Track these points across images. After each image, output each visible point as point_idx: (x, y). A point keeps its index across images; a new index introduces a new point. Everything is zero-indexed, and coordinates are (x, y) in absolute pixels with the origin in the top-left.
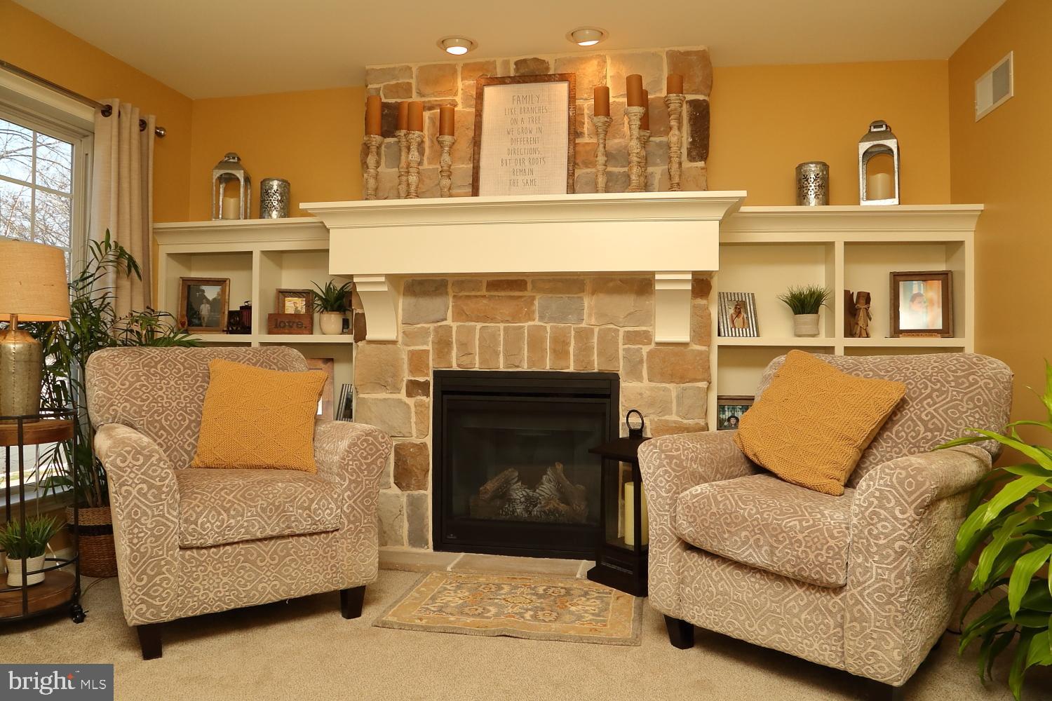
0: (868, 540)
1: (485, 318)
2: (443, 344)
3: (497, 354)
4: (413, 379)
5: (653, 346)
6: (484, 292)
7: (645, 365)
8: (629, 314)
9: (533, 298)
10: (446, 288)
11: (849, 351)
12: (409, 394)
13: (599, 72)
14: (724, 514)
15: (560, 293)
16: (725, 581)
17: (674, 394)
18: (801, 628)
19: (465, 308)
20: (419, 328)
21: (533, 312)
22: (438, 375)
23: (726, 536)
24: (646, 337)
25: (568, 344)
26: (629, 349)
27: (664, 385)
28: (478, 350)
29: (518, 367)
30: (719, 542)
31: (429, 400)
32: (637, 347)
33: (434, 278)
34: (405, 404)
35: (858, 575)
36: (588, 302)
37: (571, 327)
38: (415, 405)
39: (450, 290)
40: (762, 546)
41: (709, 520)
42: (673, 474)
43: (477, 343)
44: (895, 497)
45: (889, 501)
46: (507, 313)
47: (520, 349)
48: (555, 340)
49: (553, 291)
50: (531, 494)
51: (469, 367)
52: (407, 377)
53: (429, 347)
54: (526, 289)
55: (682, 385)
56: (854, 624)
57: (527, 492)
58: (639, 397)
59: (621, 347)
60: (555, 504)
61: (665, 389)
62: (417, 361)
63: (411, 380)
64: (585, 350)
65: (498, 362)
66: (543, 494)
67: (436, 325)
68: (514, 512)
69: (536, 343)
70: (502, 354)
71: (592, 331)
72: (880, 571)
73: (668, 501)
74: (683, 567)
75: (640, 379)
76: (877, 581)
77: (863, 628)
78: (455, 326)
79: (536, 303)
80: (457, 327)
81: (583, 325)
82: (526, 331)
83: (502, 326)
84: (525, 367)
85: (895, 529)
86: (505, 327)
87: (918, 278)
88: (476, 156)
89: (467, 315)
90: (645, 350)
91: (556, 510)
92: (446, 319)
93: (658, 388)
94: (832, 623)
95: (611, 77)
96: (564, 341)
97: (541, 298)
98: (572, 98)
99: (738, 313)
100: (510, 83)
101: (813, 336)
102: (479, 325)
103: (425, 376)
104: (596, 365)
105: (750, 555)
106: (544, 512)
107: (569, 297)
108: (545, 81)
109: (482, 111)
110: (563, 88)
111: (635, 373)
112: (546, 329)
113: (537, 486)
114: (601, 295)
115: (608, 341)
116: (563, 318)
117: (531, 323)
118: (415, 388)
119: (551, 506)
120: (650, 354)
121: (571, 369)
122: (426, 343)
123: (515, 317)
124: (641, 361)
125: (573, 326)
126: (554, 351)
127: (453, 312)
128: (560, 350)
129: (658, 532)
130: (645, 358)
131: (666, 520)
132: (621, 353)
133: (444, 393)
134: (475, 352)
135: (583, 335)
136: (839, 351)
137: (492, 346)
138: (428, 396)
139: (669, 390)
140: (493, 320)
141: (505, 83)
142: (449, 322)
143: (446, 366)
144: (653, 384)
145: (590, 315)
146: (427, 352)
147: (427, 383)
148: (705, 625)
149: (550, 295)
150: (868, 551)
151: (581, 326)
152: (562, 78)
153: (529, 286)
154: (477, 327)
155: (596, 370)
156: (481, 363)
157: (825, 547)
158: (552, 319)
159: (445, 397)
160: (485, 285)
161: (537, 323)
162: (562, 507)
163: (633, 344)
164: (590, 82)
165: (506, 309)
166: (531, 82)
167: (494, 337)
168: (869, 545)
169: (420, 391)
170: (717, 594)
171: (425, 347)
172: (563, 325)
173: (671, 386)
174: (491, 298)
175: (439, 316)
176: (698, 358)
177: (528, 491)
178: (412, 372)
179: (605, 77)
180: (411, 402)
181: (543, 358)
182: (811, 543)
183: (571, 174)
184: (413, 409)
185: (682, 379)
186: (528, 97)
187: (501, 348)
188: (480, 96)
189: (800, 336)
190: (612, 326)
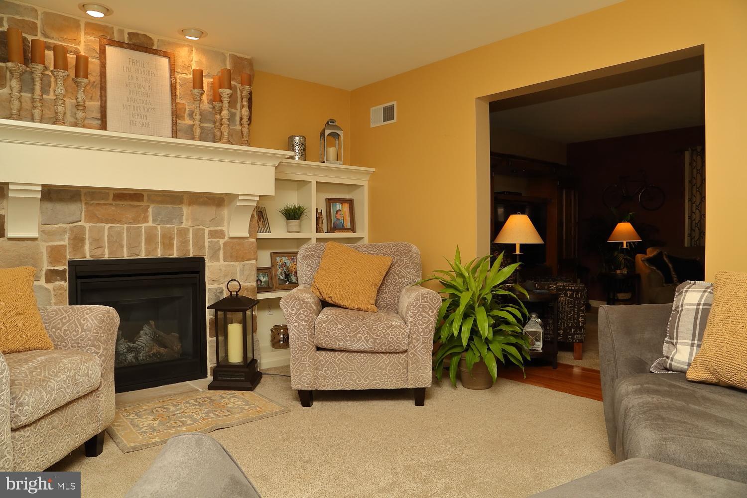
0: (418, 327)
1: (113, 221)
2: (78, 240)
3: (123, 247)
4: (52, 268)
5: (226, 239)
6: (110, 201)
7: (221, 252)
8: (213, 219)
9: (148, 207)
10: (80, 197)
11: (319, 240)
12: (48, 281)
13: (189, 57)
14: (346, 328)
15: (167, 204)
16: (344, 362)
17: (238, 269)
18: (387, 374)
19: (97, 212)
20: (57, 228)
21: (148, 217)
22: (72, 264)
23: (348, 338)
24: (221, 234)
25: (173, 239)
26: (212, 241)
27: (232, 263)
28: (107, 244)
29: (138, 255)
30: (344, 342)
31: (66, 284)
32: (216, 240)
33: (69, 189)
34: (46, 289)
35: (414, 343)
36: (186, 210)
37: (174, 227)
38: (54, 289)
39: (83, 198)
40: (369, 340)
41: (337, 332)
42: (309, 311)
43: (106, 239)
44: (429, 306)
45: (427, 308)
46: (130, 217)
47: (140, 243)
48: (164, 236)
49: (162, 202)
50: (131, 345)
51: (100, 256)
52: (46, 266)
53: (66, 243)
54: (143, 200)
55: (242, 263)
56: (414, 365)
57: (128, 345)
58: (219, 271)
59: (207, 240)
60: (156, 349)
61: (233, 266)
62: (55, 253)
63: (50, 270)
64: (184, 243)
65: (123, 252)
66: (141, 344)
67: (71, 225)
68: (125, 360)
69: (150, 239)
70: (125, 246)
71: (188, 230)
72: (423, 339)
73: (307, 327)
74: (316, 361)
75: (218, 260)
76: (423, 344)
77: (417, 366)
78: (87, 226)
79: (150, 210)
80: (89, 226)
81: (183, 226)
82: (143, 230)
83: (125, 226)
84: (143, 255)
85: (429, 320)
86: (127, 228)
87: (338, 202)
88: (104, 98)
89: (98, 218)
90: (222, 242)
91: (159, 353)
92: (80, 221)
93: (229, 265)
94: (401, 368)
95: (195, 61)
96: (170, 237)
97: (154, 207)
98: (172, 71)
99: (260, 219)
100: (127, 48)
101: (298, 232)
102: (107, 226)
103: (63, 265)
104: (191, 253)
105: (363, 345)
106: (149, 356)
107: (173, 207)
108: (153, 53)
109: (105, 64)
110: (165, 62)
111: (215, 257)
112: (157, 229)
113: (135, 339)
114: (195, 207)
115: (199, 236)
116: (169, 221)
117: (146, 224)
118: (52, 276)
119: (155, 351)
120: (225, 244)
121: (175, 256)
122: (63, 240)
123: (136, 220)
124: (219, 249)
125: (176, 227)
126: (163, 244)
127: (85, 215)
128: (167, 242)
129: (300, 345)
130: (222, 246)
131: (306, 338)
132: (207, 245)
133: (78, 277)
134: (105, 245)
135: (183, 233)
136: (314, 241)
137: (118, 241)
138: (65, 281)
139: (235, 266)
140: (120, 222)
141: (123, 47)
142: (82, 223)
143: (81, 257)
144: (226, 263)
145: (187, 220)
146: (64, 246)
147: (64, 271)
148: (332, 388)
149: (160, 205)
150: (418, 332)
151: (181, 226)
152: (165, 55)
153: (145, 198)
154: (106, 227)
155: (191, 256)
156: (109, 254)
157: (401, 334)
158: (162, 222)
159: (79, 281)
160: (111, 197)
161: (150, 224)
162: (162, 350)
163: (215, 238)
164: (183, 62)
165: (130, 214)
166: (143, 51)
167: (120, 234)
168: (419, 329)
169: (58, 278)
170: (339, 370)
171: (62, 243)
172: (169, 226)
173: (236, 264)
174: (116, 206)
175: (74, 218)
176: (251, 246)
177: (129, 343)
178: (51, 263)
179: (192, 61)
180: (50, 286)
181: (156, 249)
182: (394, 333)
183: (174, 124)
184: (52, 293)
185: (243, 260)
186: (140, 62)
187: (125, 242)
188: (103, 52)
189: (290, 232)
190: (200, 227)
